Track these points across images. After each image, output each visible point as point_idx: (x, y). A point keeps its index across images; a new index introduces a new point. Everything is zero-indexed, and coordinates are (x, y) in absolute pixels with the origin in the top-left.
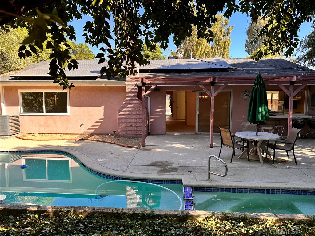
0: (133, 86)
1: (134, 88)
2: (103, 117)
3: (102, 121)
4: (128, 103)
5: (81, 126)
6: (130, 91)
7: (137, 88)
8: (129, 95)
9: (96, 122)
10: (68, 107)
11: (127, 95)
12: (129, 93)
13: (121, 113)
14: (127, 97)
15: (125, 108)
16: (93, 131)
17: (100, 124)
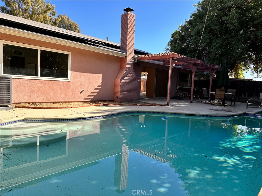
0: (131, 59)
1: (132, 60)
2: (101, 85)
3: (100, 88)
4: (128, 72)
5: (81, 93)
6: (129, 62)
7: (133, 60)
8: (128, 66)
9: (95, 89)
10: (69, 72)
11: (127, 66)
12: (129, 64)
13: (123, 81)
14: (127, 68)
15: (126, 77)
16: (92, 97)
17: (98, 91)
